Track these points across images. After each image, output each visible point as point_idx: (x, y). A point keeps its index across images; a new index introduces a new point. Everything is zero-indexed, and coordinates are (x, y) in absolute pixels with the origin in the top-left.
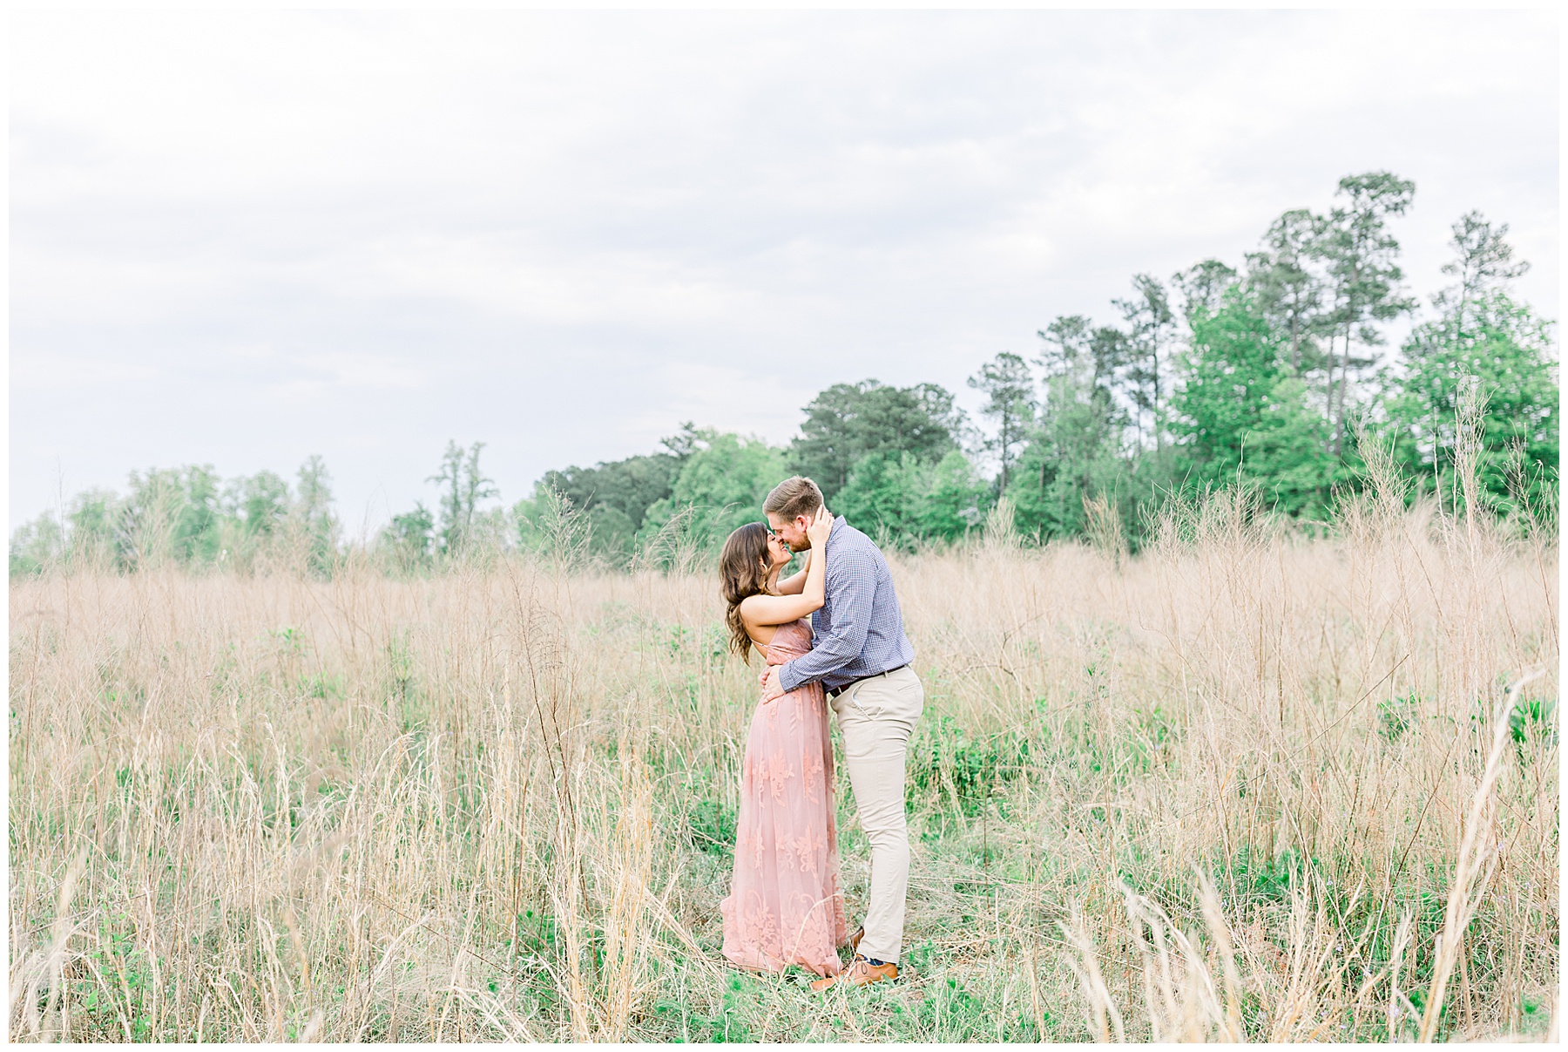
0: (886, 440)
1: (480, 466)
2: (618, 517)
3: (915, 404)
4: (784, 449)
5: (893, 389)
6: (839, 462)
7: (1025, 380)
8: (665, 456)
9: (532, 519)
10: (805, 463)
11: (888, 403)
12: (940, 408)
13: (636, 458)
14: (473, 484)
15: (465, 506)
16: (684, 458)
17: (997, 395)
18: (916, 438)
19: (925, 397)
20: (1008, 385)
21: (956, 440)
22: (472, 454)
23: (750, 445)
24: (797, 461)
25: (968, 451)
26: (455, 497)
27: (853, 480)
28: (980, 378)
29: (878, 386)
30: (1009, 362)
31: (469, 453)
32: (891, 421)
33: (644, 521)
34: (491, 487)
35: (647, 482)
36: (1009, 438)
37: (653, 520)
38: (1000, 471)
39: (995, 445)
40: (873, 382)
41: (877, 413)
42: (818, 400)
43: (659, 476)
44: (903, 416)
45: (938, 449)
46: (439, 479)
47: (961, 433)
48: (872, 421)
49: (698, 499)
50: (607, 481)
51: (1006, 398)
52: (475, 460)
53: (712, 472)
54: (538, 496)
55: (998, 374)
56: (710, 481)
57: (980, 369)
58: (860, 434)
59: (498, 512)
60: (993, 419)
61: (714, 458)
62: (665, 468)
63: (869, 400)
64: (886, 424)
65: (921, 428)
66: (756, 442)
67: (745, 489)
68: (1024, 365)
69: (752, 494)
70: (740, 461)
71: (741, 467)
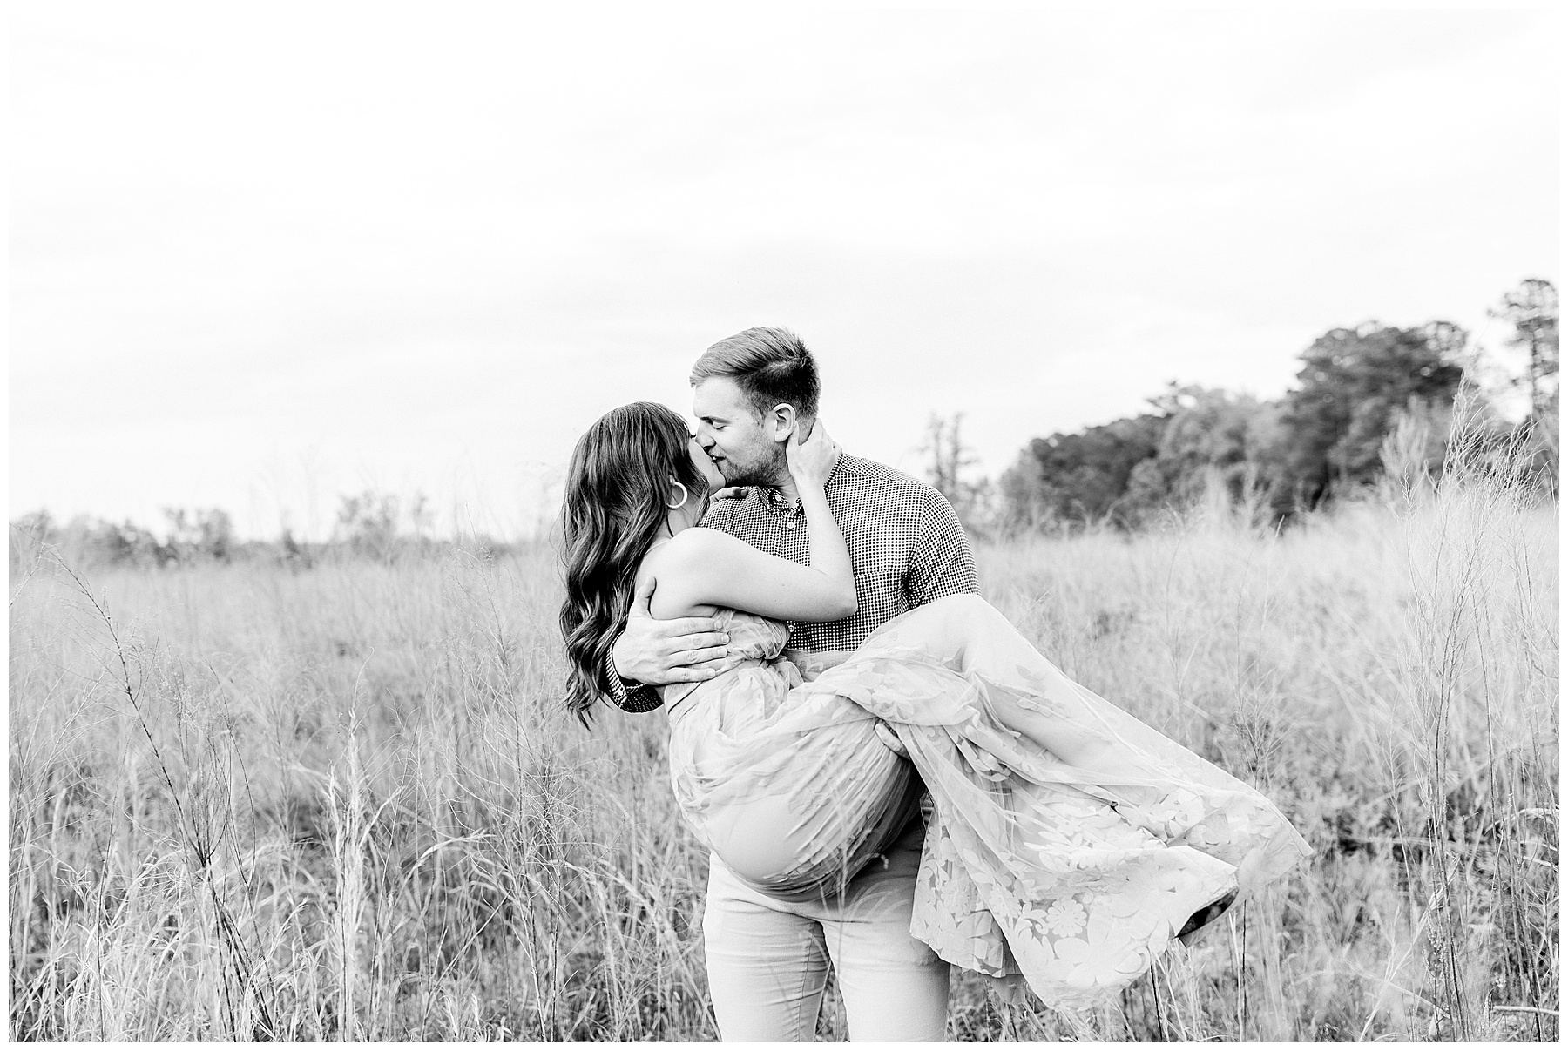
0: (1391, 382)
1: (962, 435)
2: (1102, 479)
3: (1424, 342)
4: (1277, 401)
5: (1396, 330)
6: (1339, 411)
7: (1555, 306)
8: (1150, 415)
9: (1015, 487)
10: (1299, 415)
11: (1392, 344)
12: (1453, 345)
13: (1121, 420)
14: (956, 452)
15: (949, 475)
16: (1169, 416)
17: (1524, 326)
18: (1425, 379)
19: (1436, 335)
20: (1535, 313)
21: (1473, 379)
22: (953, 424)
23: (1240, 399)
24: (1291, 413)
25: (1489, 390)
26: (939, 467)
27: (1355, 429)
28: (1503, 309)
29: (1380, 328)
30: (1536, 287)
31: (950, 423)
32: (1396, 362)
33: (1130, 483)
34: (971, 455)
35: (1131, 443)
36: (1539, 371)
37: (1138, 481)
38: (1530, 409)
39: (1522, 382)
40: (1374, 323)
41: (1379, 355)
42: (1314, 347)
43: (1145, 437)
44: (1410, 356)
45: (1452, 391)
46: (923, 450)
47: (1481, 371)
48: (1375, 364)
49: (1183, 460)
50: (1091, 445)
51: (1533, 328)
52: (956, 430)
53: (1198, 429)
54: (1021, 463)
55: (1522, 301)
56: (1196, 439)
57: (1501, 297)
58: (1361, 379)
59: (985, 483)
60: (1519, 352)
61: (1201, 414)
62: (1150, 429)
63: (1370, 342)
64: (1391, 366)
65: (1432, 367)
66: (1247, 396)
67: (1234, 444)
68: (1553, 289)
69: (1242, 449)
70: (1229, 415)
71: (1229, 423)
